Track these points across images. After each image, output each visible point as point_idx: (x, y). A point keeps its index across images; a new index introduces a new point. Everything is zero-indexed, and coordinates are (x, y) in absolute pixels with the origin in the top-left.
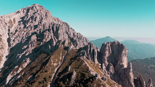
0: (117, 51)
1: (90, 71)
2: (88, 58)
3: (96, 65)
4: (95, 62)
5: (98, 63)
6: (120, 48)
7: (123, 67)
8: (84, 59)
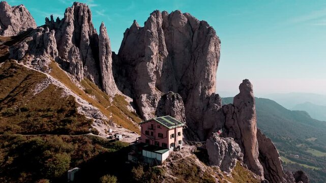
0: (187, 50)
1: (90, 122)
2: (66, 66)
3: (111, 100)
4: (103, 90)
5: (120, 93)
6: (194, 39)
7: (219, 104)
8: (43, 69)
